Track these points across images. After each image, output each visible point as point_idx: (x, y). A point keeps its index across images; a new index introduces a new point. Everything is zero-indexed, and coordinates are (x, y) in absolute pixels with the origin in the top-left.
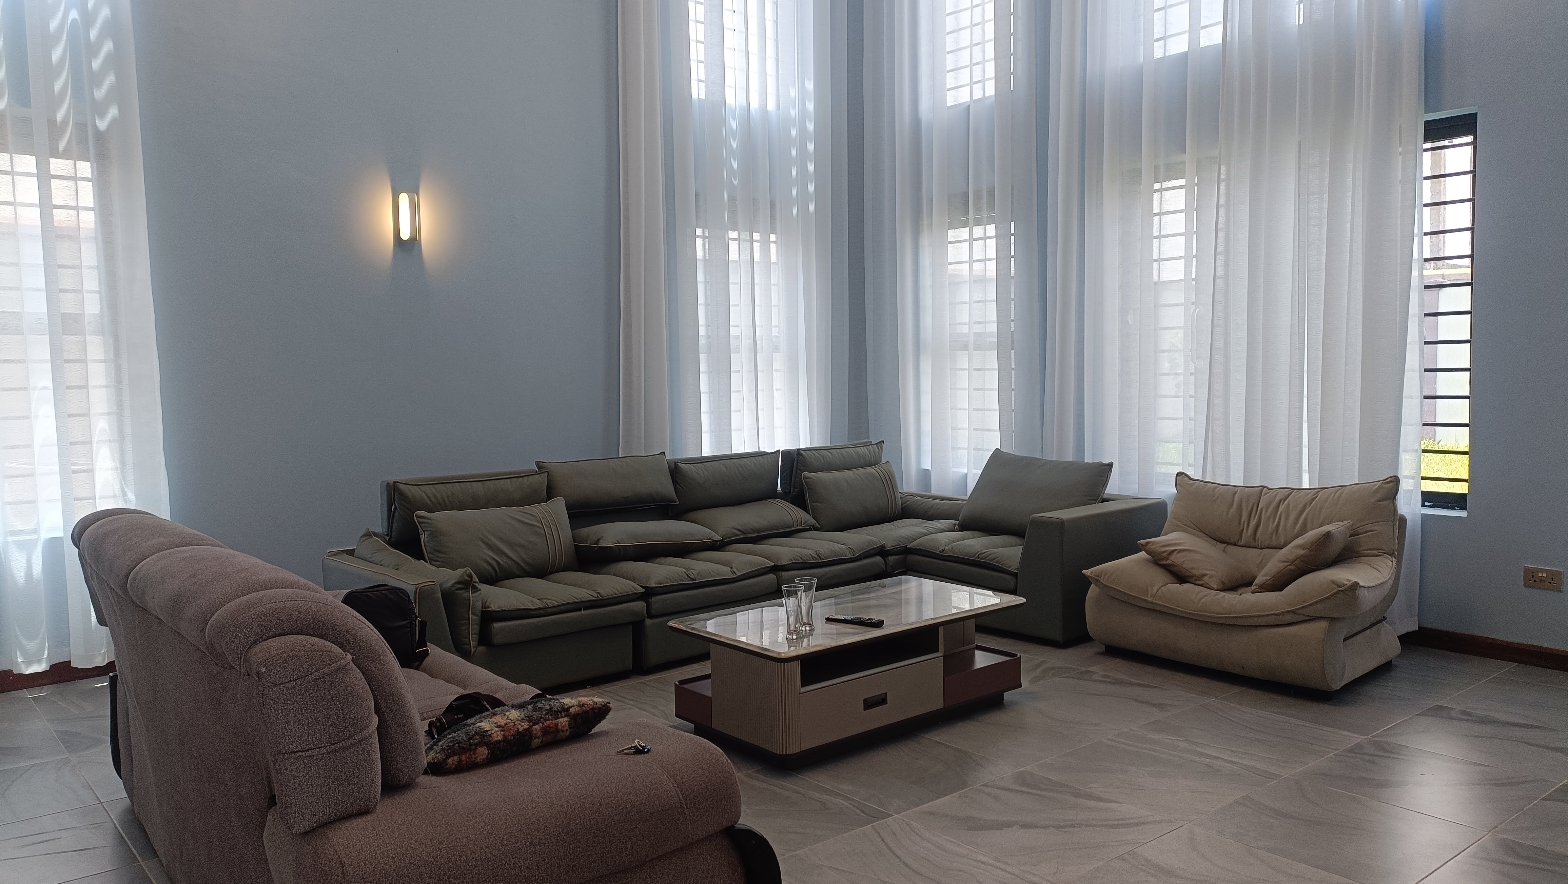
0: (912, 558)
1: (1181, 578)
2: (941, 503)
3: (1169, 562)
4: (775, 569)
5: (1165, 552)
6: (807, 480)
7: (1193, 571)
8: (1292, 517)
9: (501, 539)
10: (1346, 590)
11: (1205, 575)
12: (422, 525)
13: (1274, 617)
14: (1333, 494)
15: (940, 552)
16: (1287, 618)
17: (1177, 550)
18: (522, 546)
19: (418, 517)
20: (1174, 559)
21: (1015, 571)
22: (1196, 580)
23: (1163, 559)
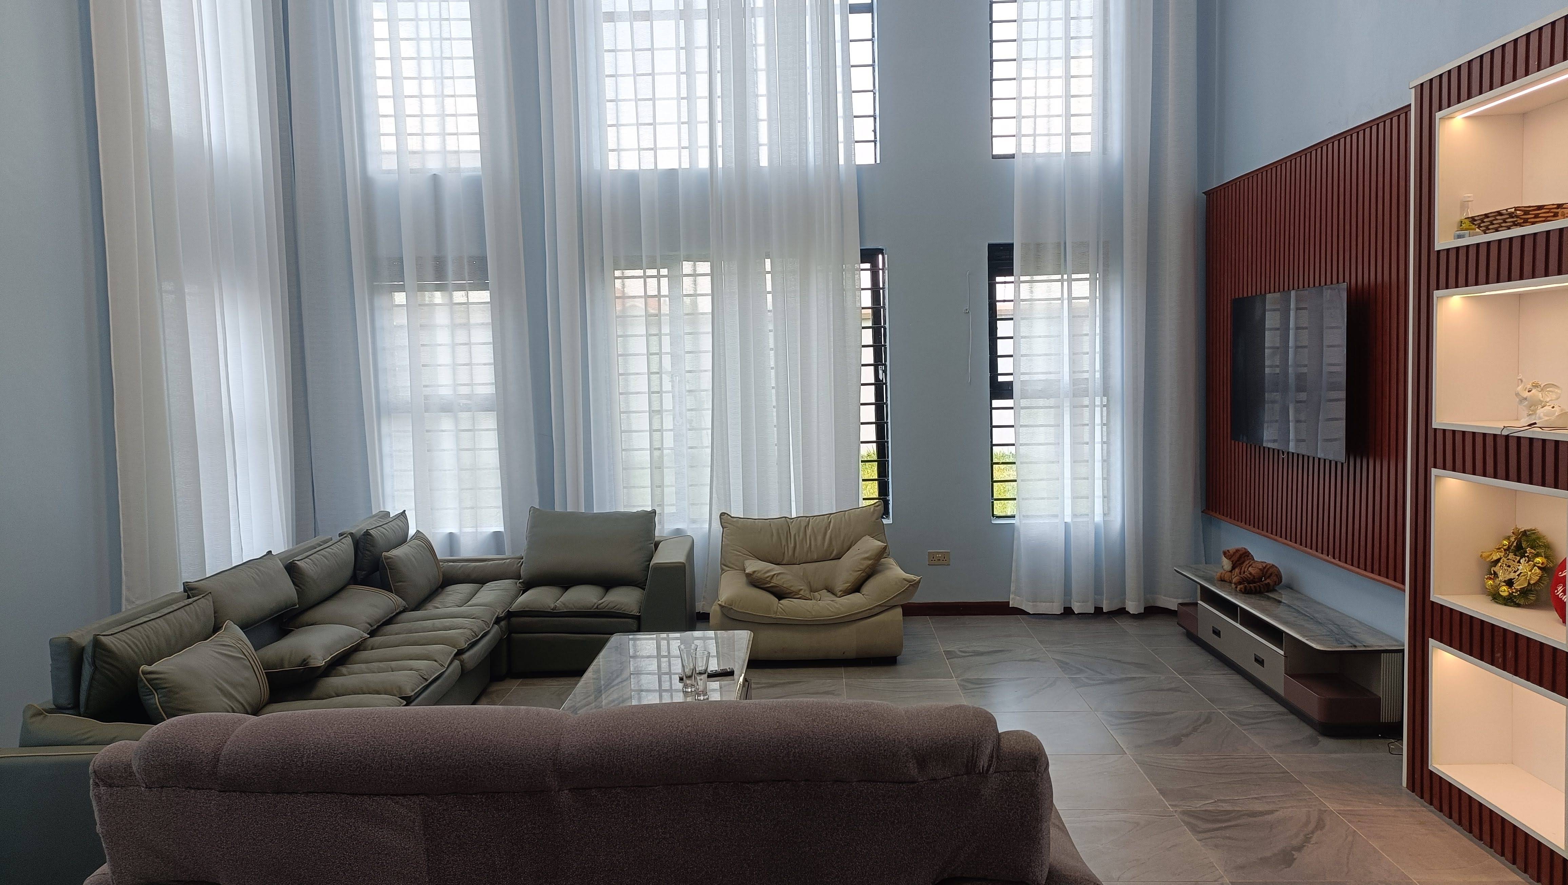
0: (514, 620)
1: (780, 594)
2: (481, 565)
3: (772, 584)
4: (460, 652)
5: (768, 577)
6: (388, 560)
7: (792, 589)
8: (820, 538)
9: (227, 682)
10: (915, 584)
11: (801, 590)
12: (151, 682)
13: (869, 611)
14: (843, 518)
15: (553, 609)
16: (877, 610)
17: (775, 574)
18: (243, 685)
19: (144, 673)
20: (775, 581)
21: (638, 614)
22: (795, 595)
23: (766, 584)
